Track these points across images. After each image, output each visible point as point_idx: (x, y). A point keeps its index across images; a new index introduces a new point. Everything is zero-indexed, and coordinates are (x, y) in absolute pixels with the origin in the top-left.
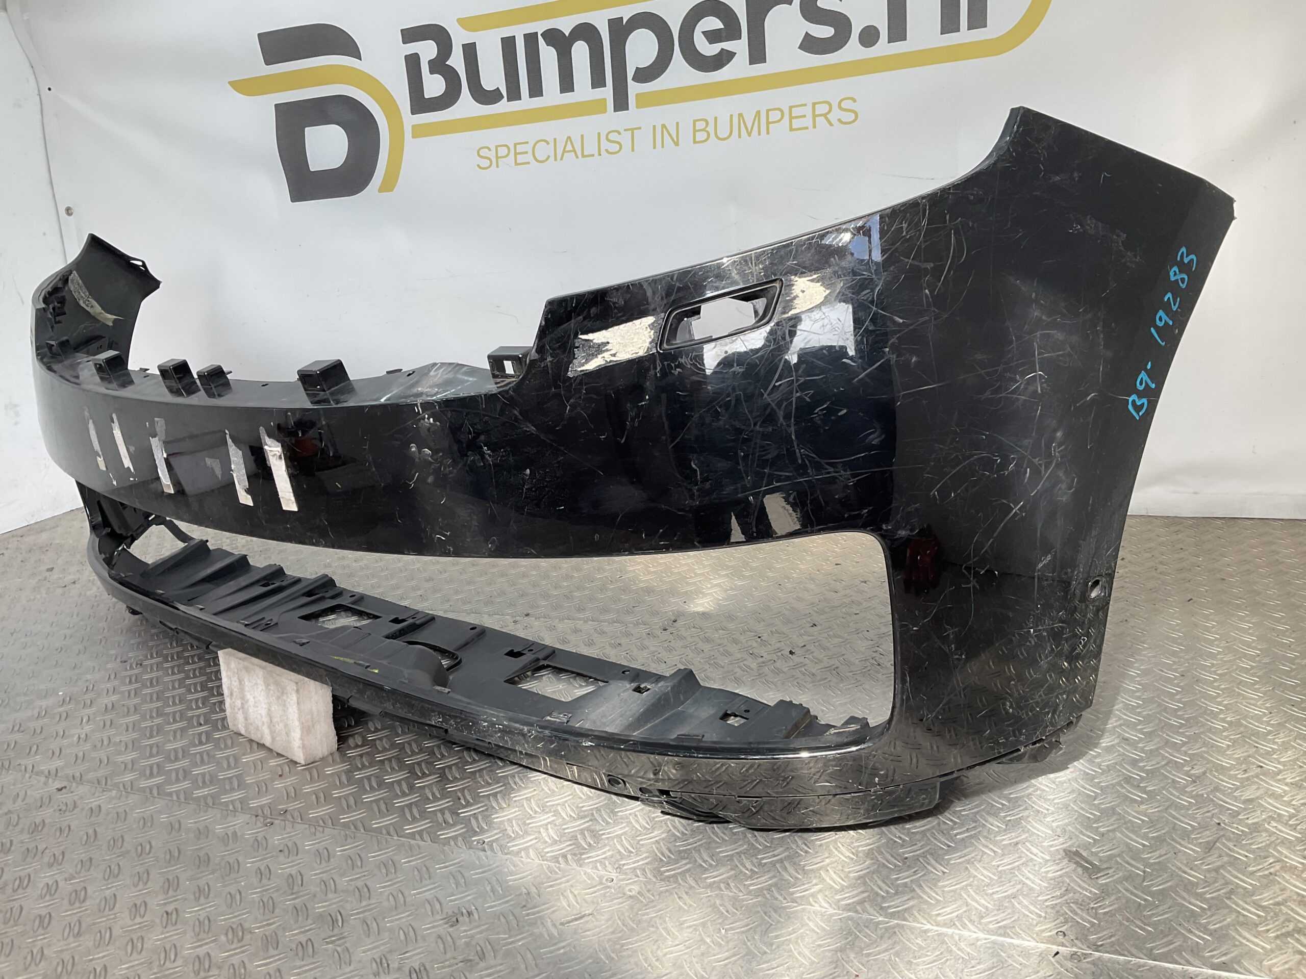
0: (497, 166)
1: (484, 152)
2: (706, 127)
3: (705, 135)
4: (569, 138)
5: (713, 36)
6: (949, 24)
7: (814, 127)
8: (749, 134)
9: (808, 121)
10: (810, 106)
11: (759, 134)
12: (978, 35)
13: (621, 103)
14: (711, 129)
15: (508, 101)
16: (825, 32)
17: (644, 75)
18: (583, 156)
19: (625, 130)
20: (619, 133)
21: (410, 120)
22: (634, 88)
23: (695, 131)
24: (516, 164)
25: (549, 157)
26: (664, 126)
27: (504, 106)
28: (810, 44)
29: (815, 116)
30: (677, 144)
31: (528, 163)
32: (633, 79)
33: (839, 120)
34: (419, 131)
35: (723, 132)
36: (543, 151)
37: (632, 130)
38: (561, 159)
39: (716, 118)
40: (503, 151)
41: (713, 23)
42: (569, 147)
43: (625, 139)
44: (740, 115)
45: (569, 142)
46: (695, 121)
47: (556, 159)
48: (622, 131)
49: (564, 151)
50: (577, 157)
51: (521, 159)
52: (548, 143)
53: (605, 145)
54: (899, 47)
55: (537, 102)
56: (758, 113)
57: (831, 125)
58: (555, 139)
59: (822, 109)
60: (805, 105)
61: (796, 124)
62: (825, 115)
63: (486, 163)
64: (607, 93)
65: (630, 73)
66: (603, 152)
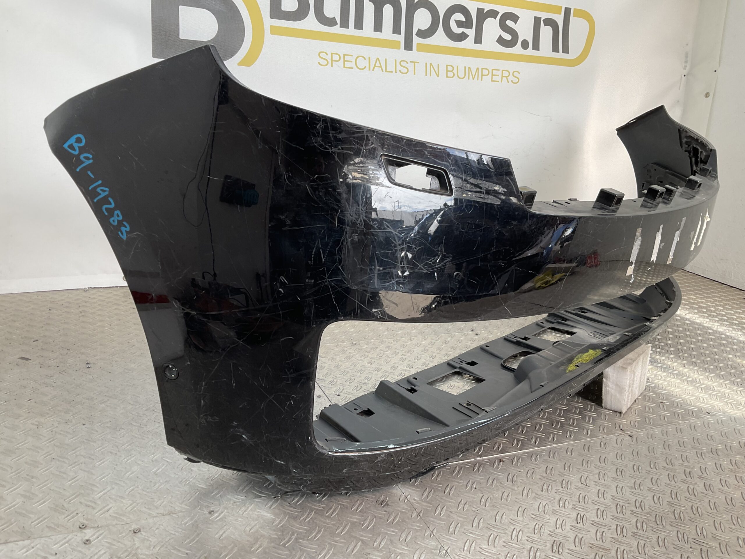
0: (332, 66)
1: (322, 55)
2: (453, 70)
3: (452, 75)
4: (378, 59)
5: (459, 24)
6: (555, 49)
7: (501, 82)
8: (473, 79)
9: (499, 78)
10: (501, 71)
11: (478, 80)
12: (565, 56)
13: (408, 46)
14: (455, 71)
15: (340, 27)
16: (507, 37)
17: (422, 34)
18: (386, 71)
19: (411, 62)
20: (407, 63)
21: (268, 22)
22: (416, 40)
23: (447, 71)
24: (344, 67)
25: (365, 67)
26: (431, 64)
27: (337, 29)
28: (501, 41)
29: (502, 77)
30: (438, 76)
31: (352, 68)
32: (416, 34)
33: (512, 81)
34: (274, 30)
35: (461, 75)
36: (362, 63)
37: (415, 62)
38: (373, 70)
39: (457, 67)
40: (336, 58)
41: (460, 17)
42: (378, 64)
43: (410, 66)
44: (469, 68)
45: (378, 61)
46: (447, 66)
47: (369, 70)
48: (409, 62)
49: (375, 66)
50: (383, 71)
51: (347, 64)
52: (365, 59)
53: (399, 67)
54: (535, 53)
55: (358, 33)
56: (478, 69)
57: (508, 82)
58: (369, 58)
59: (506, 74)
60: (499, 70)
61: (495, 78)
62: (507, 77)
63: (324, 62)
64: (401, 38)
65: (415, 31)
66: (398, 71)
